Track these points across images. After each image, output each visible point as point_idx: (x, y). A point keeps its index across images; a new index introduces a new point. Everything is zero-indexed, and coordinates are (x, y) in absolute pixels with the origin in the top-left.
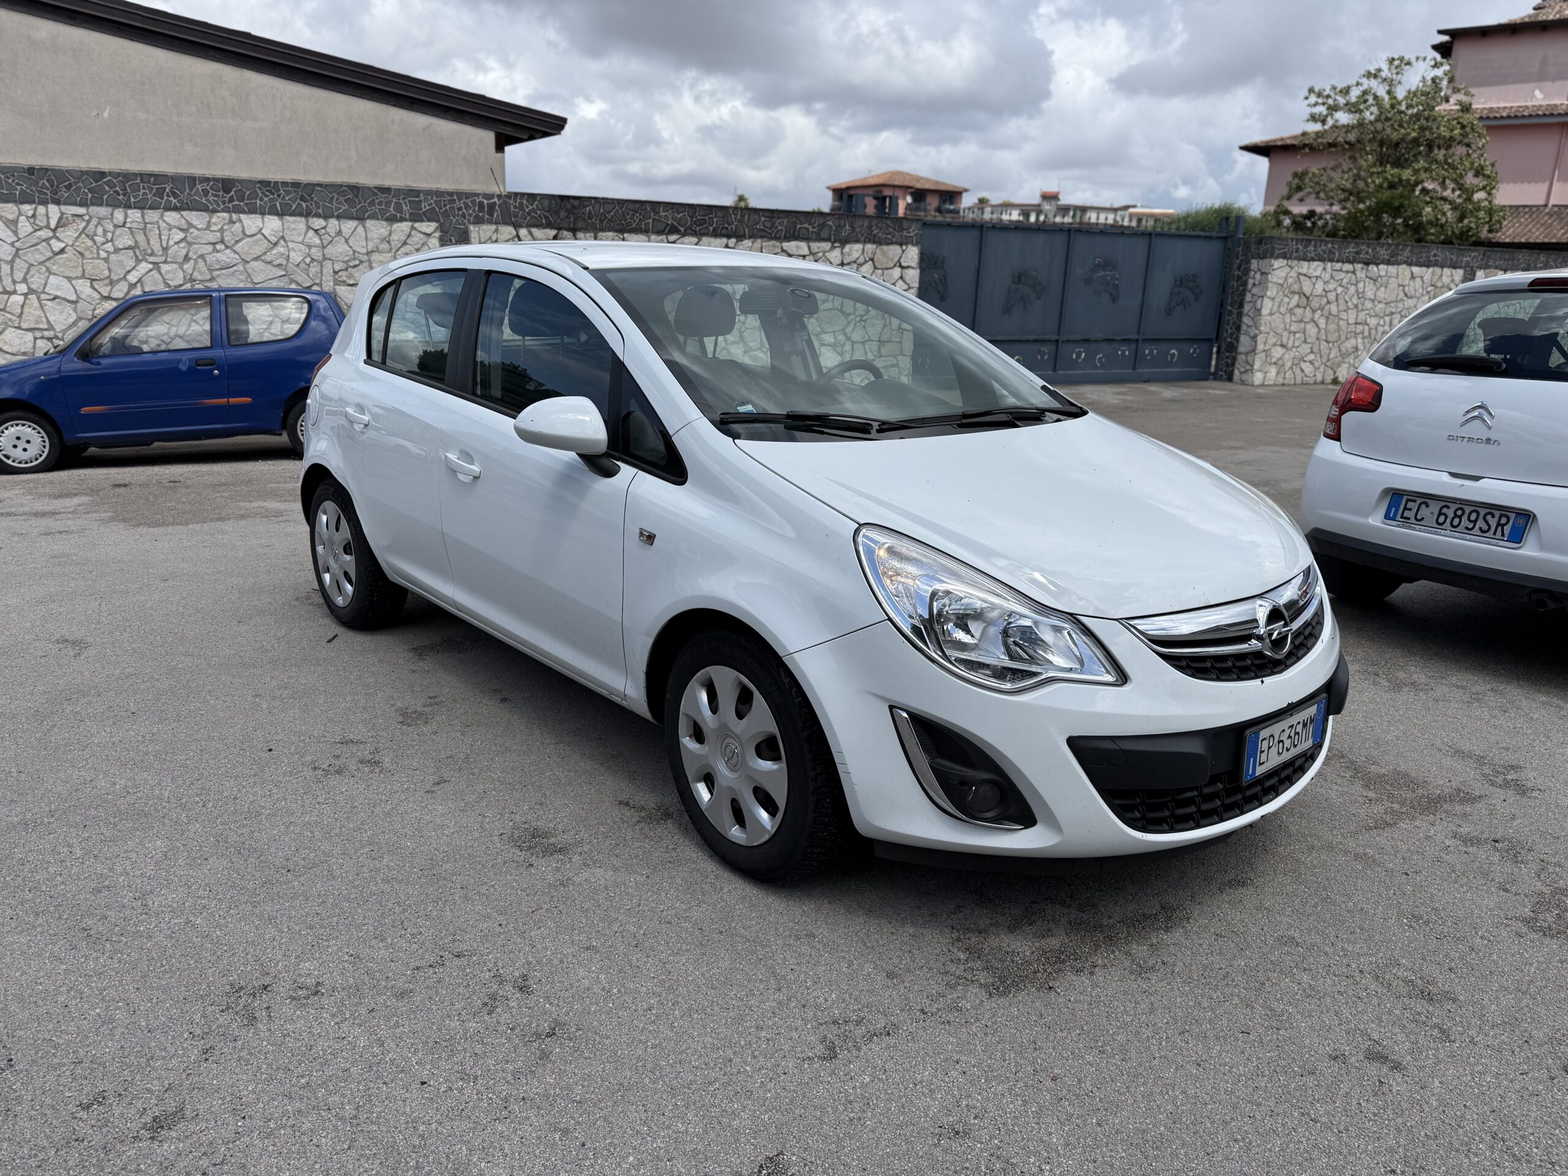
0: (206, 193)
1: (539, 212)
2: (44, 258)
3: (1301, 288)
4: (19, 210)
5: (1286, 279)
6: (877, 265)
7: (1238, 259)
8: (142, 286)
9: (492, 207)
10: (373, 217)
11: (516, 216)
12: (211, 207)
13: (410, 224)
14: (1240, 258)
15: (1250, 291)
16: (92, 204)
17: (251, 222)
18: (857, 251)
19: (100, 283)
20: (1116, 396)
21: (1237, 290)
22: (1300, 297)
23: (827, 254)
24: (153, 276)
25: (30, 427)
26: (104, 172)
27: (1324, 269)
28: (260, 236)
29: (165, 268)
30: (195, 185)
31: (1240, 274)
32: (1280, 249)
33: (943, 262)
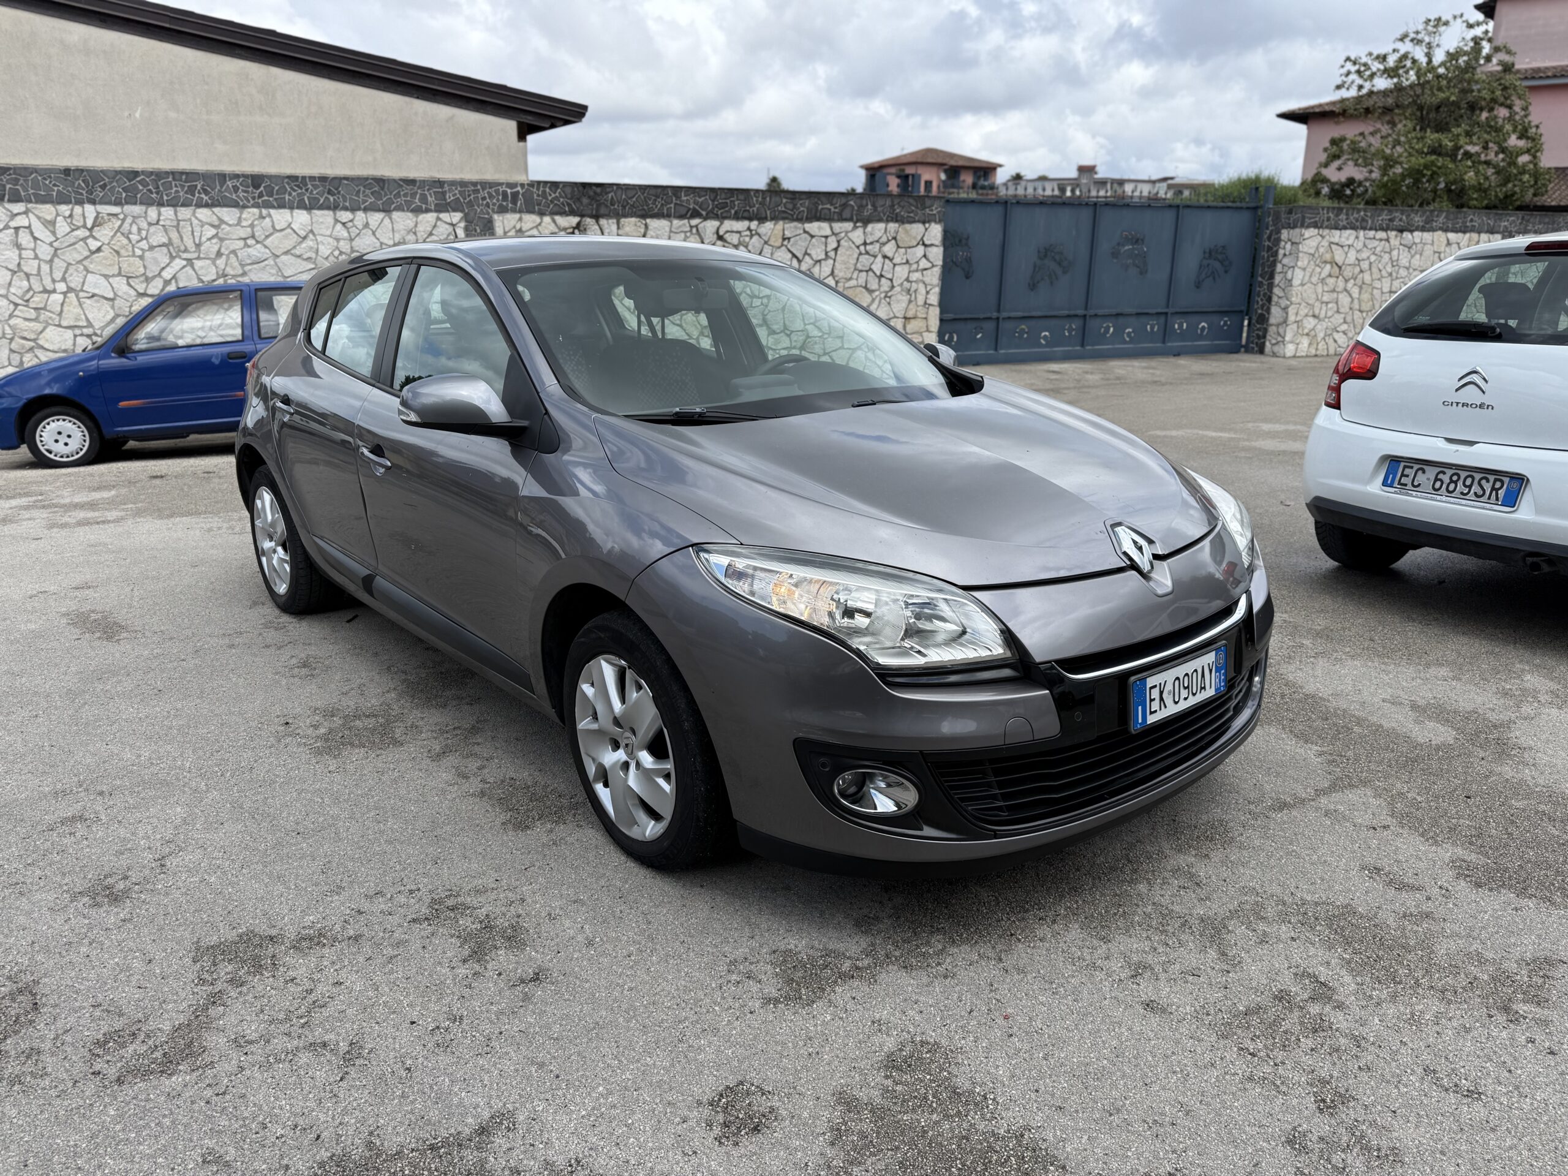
0: (236, 189)
1: (562, 200)
2: (82, 257)
3: (1333, 257)
4: (57, 210)
5: (1317, 248)
6: (900, 245)
7: (1267, 229)
8: (176, 282)
9: (515, 195)
10: (399, 208)
11: (539, 204)
12: (241, 203)
13: (435, 215)
14: (1270, 228)
15: (1280, 262)
16: (127, 203)
17: (281, 217)
18: (879, 230)
19: (136, 280)
20: (1145, 371)
21: (1268, 261)
22: (1332, 267)
23: (850, 235)
24: (187, 272)
25: (70, 421)
26: (137, 172)
27: (1357, 237)
28: (289, 230)
29: (198, 264)
30: (225, 181)
31: (1270, 244)
32: (1310, 218)
33: (968, 239)
